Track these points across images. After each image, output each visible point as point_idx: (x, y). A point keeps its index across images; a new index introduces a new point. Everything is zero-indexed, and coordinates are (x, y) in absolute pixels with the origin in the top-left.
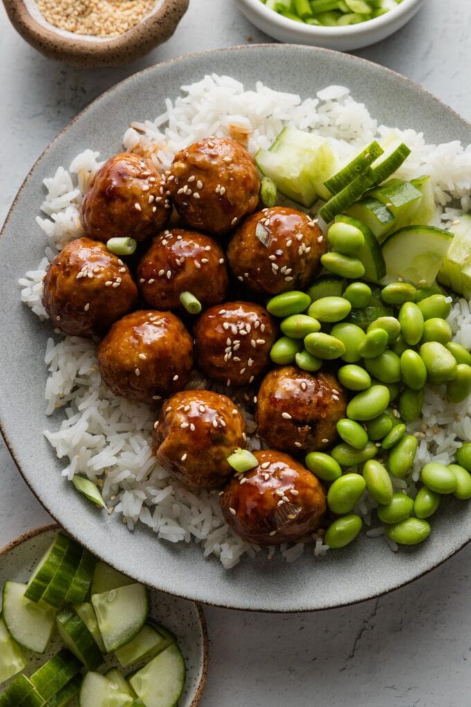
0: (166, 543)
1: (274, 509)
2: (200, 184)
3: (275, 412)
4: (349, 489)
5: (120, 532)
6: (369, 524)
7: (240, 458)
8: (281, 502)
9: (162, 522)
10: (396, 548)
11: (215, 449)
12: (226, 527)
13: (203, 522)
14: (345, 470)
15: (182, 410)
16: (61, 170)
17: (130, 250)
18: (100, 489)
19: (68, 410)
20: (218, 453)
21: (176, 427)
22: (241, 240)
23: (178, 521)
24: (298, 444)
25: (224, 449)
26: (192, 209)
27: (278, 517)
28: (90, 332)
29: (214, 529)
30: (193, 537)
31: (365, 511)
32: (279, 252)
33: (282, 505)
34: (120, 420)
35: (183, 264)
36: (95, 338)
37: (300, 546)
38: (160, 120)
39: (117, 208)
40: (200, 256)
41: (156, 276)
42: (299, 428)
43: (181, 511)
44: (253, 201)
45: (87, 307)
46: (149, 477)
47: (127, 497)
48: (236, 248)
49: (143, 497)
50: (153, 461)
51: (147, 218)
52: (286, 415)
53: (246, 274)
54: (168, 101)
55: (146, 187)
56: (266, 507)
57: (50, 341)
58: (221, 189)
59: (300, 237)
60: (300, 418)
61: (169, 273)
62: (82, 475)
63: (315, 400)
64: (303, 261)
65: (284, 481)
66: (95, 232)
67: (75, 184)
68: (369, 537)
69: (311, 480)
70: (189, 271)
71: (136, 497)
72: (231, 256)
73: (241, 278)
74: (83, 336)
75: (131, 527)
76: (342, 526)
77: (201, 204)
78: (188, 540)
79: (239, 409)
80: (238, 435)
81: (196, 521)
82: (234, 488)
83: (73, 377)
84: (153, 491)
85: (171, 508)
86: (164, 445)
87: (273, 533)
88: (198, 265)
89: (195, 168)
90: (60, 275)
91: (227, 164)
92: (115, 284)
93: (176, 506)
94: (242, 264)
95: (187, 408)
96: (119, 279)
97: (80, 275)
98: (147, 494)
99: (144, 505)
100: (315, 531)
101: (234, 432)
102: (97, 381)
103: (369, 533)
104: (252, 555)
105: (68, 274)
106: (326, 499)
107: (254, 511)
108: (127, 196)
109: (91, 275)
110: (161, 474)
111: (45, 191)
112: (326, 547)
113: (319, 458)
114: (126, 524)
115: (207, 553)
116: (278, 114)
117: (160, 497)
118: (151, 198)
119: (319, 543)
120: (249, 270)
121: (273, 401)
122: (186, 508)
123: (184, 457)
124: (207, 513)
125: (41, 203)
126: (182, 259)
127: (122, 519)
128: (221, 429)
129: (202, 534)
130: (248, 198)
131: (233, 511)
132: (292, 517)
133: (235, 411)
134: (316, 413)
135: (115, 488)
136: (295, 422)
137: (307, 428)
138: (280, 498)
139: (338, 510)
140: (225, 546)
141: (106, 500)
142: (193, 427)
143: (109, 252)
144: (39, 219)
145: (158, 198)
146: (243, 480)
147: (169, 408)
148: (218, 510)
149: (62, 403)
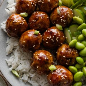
1: (60, 81)
3: (61, 56)
6: (83, 83)
7: (52, 67)
8: (62, 79)
9: (33, 82)
13: (43, 82)
14: (78, 70)
15: (38, 55)
17: (26, 15)
18: (18, 73)
19: (12, 54)
22: (53, 14)
24: (67, 64)
25: (48, 65)
26: (41, 6)
27: (61, 83)
28: (17, 36)
29: (45, 84)
30: (40, 85)
32: (63, 16)
33: (63, 80)
34: (24, 57)
35: (38, 18)
40: (42, 16)
41: (32, 22)
42: (67, 60)
43: (37, 79)
44: (56, 4)
45: (15, 29)
46: (30, 71)
47: (25, 75)
48: (52, 16)
49: (28, 76)
50: (31, 67)
51: (30, 8)
52: (64, 56)
53: (54, 22)
55: (30, 0)
57: (8, 38)
58: (49, 1)
59: (68, 13)
60: (68, 57)
61: (35, 21)
62: (14, 70)
63: (72, 53)
64: (69, 19)
65: (63, 74)
66: (18, 12)
67: (15, 2)
69: (70, 73)
70: (40, 20)
71: (27, 76)
72: (51, 18)
73: (53, 23)
74: (15, 37)
75: (25, 83)
77: (44, 5)
79: (52, 55)
80: (52, 61)
81: (41, 82)
82: (51, 75)
83: (13, 46)
84: (31, 74)
85: (35, 78)
86: (33, 64)
88: (42, 18)
90: (9, 22)
92: (22, 24)
93: (36, 78)
94: (53, 19)
95: (39, 54)
96: (23, 23)
97: (13, 21)
98: (29, 75)
100: (70, 85)
101: (51, 61)
102: (18, 48)
105: (11, 21)
106: (73, 78)
108: (26, 2)
109: (16, 21)
111: (8, 3)
113: (72, 67)
114: (24, 82)
117: (32, 76)
118: (31, 3)
120: (55, 21)
121: (61, 53)
122: (38, 78)
125: (7, 6)
126: (38, 17)
127: (23, 81)
128: (47, 60)
130: (55, 4)
131: (50, 80)
132: (65, 83)
133: (51, 55)
134: (72, 56)
135: (22, 73)
137: (69, 60)
138: (62, 78)
141: (20, 76)
142: (40, 59)
143: (21, 16)
144: (6, 9)
145: (33, 3)
146: (53, 73)
147: (34, 54)
148: (46, 79)
149: (10, 52)
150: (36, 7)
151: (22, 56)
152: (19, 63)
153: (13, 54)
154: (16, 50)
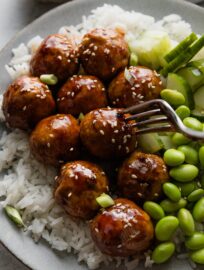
0: (56, 252)
1: (121, 231)
2: (96, 48)
3: (128, 174)
4: (168, 224)
5: (30, 243)
6: (179, 251)
7: (104, 199)
8: (126, 226)
9: (55, 238)
10: (195, 266)
11: (88, 192)
12: (93, 244)
13: (79, 239)
14: (167, 214)
16: (22, 45)
17: (53, 82)
18: (21, 216)
19: (10, 171)
20: (91, 194)
21: (67, 177)
22: (116, 81)
23: (65, 239)
24: (140, 194)
25: (94, 193)
26: (90, 62)
27: (123, 236)
30: (73, 249)
31: (177, 241)
32: (137, 86)
33: (127, 228)
34: (38, 178)
35: (81, 88)
36: (29, 130)
37: (136, 261)
38: (79, 26)
39: (49, 59)
40: (91, 84)
41: (66, 96)
42: (141, 184)
44: (125, 61)
45: (25, 108)
46: (50, 211)
47: (36, 222)
48: (113, 85)
49: (45, 222)
50: (53, 201)
51: (64, 65)
52: (134, 176)
53: (118, 100)
54: (84, 17)
55: (66, 49)
56: (117, 228)
57: (5, 133)
58: (107, 51)
59: (149, 79)
60: (142, 178)
61: (73, 93)
62: (11, 206)
64: (150, 93)
66: (35, 72)
67: (30, 53)
68: (178, 259)
69: (146, 217)
70: (84, 92)
71: (41, 222)
72: (110, 90)
73: (114, 102)
74: (24, 129)
75: (36, 240)
76: (163, 248)
77: (95, 59)
78: (69, 251)
80: (104, 186)
81: (75, 238)
82: (99, 217)
83: (14, 151)
84: (51, 219)
85: (61, 230)
87: (120, 246)
88: (89, 88)
89: (94, 40)
90: (13, 90)
91: (112, 39)
92: (42, 97)
93: (64, 230)
95: (74, 167)
96: (45, 95)
97: (22, 90)
98: (48, 220)
99: (46, 228)
100: (146, 251)
101: (101, 184)
102: (26, 155)
103: (179, 256)
104: (107, 263)
105: (16, 90)
107: (110, 232)
108: (54, 52)
109: (29, 90)
110: (57, 210)
111: (13, 55)
112: (152, 262)
114: (33, 238)
115: (80, 259)
116: (142, 25)
117: (55, 222)
118: (68, 54)
119: (148, 258)
122: (70, 232)
123: (70, 195)
124: (81, 234)
125: (10, 61)
126: (81, 85)
127: (32, 235)
128: (93, 180)
129: (78, 247)
130: (122, 60)
131: (97, 230)
132: (133, 237)
133: (103, 173)
135: (30, 217)
136: (139, 180)
137: (146, 184)
138: (126, 223)
139: (161, 237)
140: (91, 255)
141: (25, 222)
142: (77, 177)
143: (41, 81)
144: (7, 66)
145: (72, 56)
146: (105, 212)
147: (64, 167)
149: (7, 167)
150: (78, 66)
151: (35, 176)
152: (26, 191)
153: (14, 172)
154: (21, 161)
